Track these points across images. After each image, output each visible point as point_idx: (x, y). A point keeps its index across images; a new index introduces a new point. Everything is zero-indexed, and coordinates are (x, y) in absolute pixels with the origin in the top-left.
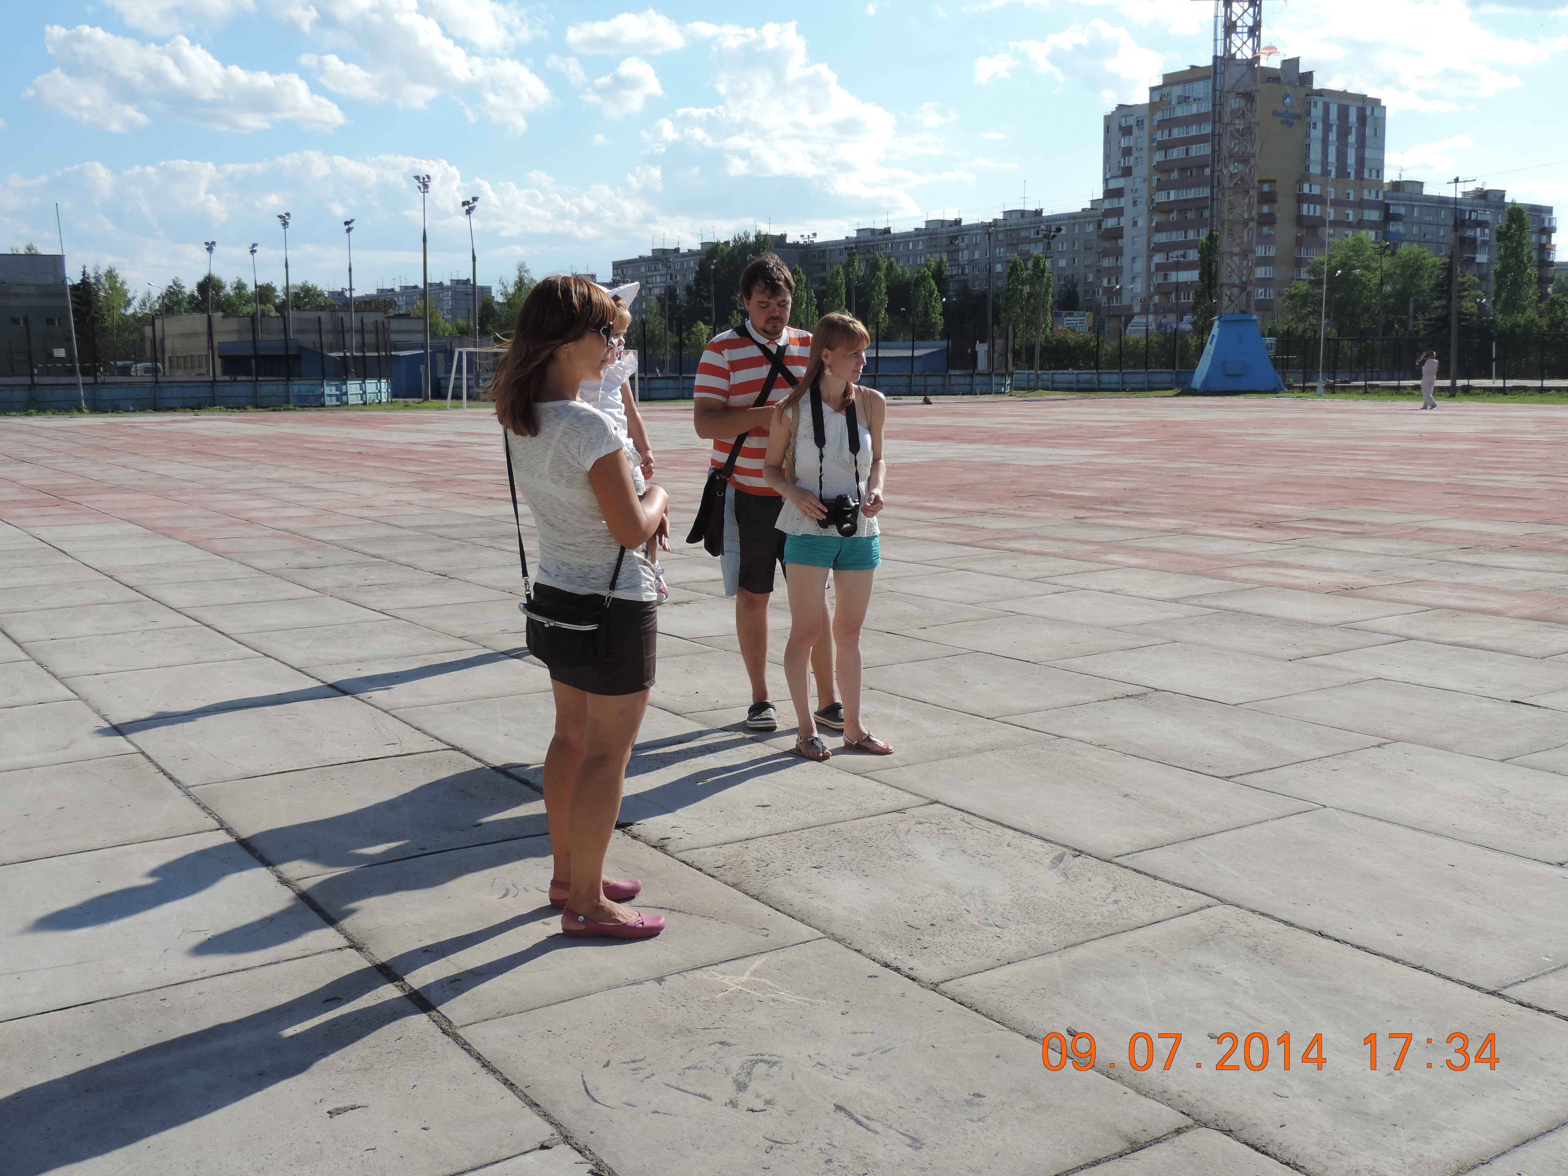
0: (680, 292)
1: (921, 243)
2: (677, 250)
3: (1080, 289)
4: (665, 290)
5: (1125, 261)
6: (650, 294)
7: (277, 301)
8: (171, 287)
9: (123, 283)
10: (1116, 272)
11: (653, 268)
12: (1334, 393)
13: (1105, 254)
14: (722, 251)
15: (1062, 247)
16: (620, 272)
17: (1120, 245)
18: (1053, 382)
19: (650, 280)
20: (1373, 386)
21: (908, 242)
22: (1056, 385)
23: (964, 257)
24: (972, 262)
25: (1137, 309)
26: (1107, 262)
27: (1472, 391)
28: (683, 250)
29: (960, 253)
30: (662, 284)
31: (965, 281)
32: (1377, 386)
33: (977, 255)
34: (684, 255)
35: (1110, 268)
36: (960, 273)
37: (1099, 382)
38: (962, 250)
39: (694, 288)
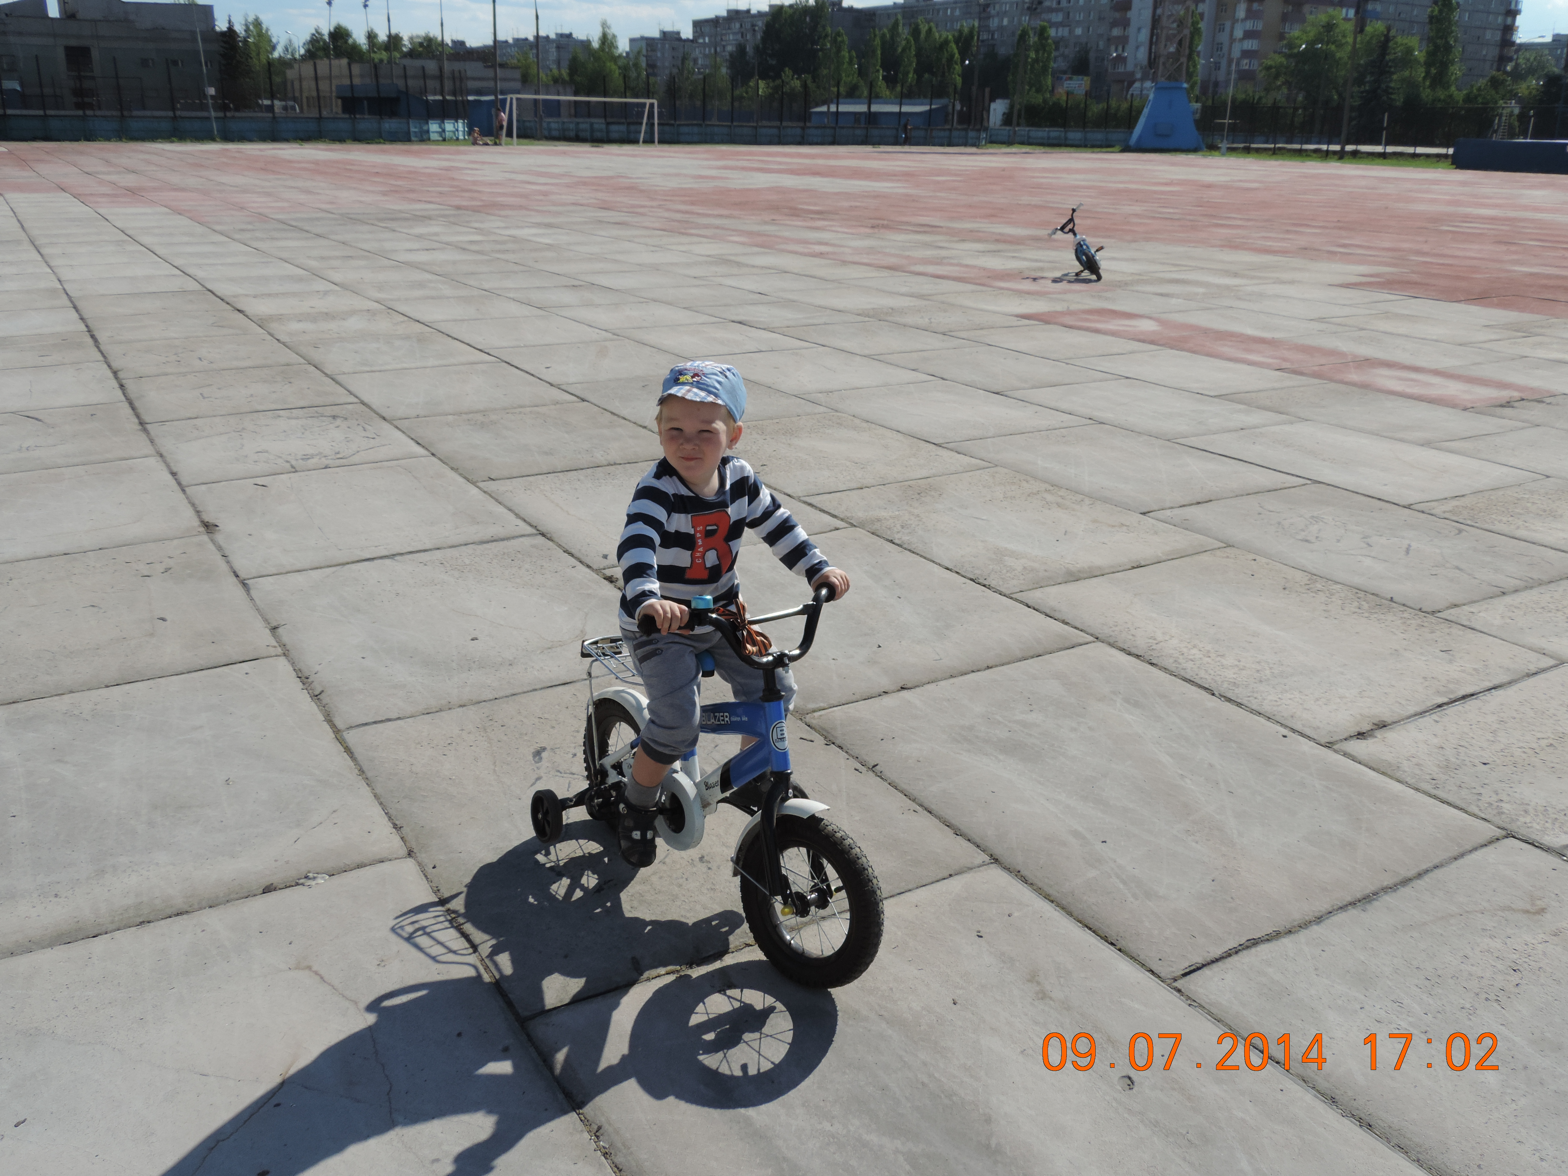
0: (749, 49)
1: (958, 10)
2: (748, 11)
3: (1092, 55)
4: (737, 48)
5: (1132, 31)
6: (724, 51)
7: (404, 49)
8: (313, 35)
9: (267, 30)
10: (1123, 41)
11: (727, 26)
12: (1249, 153)
13: (1114, 24)
14: (786, 12)
15: (1080, 17)
16: (698, 29)
17: (1128, 16)
18: (1029, 137)
19: (724, 38)
20: (1280, 149)
21: (947, 9)
22: (1031, 141)
23: (994, 23)
24: (1001, 28)
25: (1138, 76)
26: (1116, 32)
27: (1359, 155)
28: (753, 11)
29: (991, 19)
30: (734, 42)
31: (994, 45)
32: (1284, 148)
33: (1005, 22)
34: (754, 16)
35: (1118, 38)
36: (990, 38)
37: (1066, 139)
38: (993, 17)
39: (761, 46)
